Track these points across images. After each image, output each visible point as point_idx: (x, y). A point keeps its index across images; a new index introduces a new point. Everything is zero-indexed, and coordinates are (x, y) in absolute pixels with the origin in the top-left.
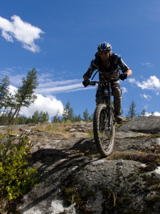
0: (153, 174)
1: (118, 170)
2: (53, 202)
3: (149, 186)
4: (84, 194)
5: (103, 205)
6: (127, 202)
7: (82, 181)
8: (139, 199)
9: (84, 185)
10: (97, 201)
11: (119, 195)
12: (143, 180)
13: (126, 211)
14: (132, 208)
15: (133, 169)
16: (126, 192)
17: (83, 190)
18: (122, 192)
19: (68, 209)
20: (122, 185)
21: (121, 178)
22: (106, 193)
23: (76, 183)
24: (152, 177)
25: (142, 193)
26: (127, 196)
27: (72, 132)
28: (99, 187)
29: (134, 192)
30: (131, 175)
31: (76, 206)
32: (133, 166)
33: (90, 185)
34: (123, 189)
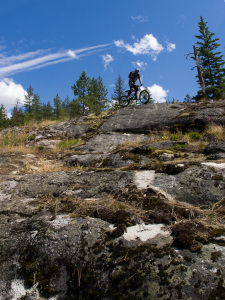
0: (121, 242)
1: (82, 236)
2: (13, 283)
3: (115, 258)
4: (47, 270)
5: (68, 283)
6: (92, 280)
7: (43, 254)
8: (105, 276)
9: (46, 259)
10: (61, 279)
11: (84, 271)
12: (109, 251)
13: (91, 292)
14: (97, 288)
15: (99, 235)
16: (91, 268)
17: (45, 265)
18: (87, 268)
19: (30, 291)
20: (86, 257)
21: (86, 248)
22: (70, 269)
23: (37, 257)
24: (119, 246)
25: (108, 269)
26: (92, 272)
27: (38, 140)
28: (62, 261)
29: (100, 267)
30: (97, 244)
31: (38, 287)
32: (99, 230)
33: (53, 259)
34: (88, 263)
